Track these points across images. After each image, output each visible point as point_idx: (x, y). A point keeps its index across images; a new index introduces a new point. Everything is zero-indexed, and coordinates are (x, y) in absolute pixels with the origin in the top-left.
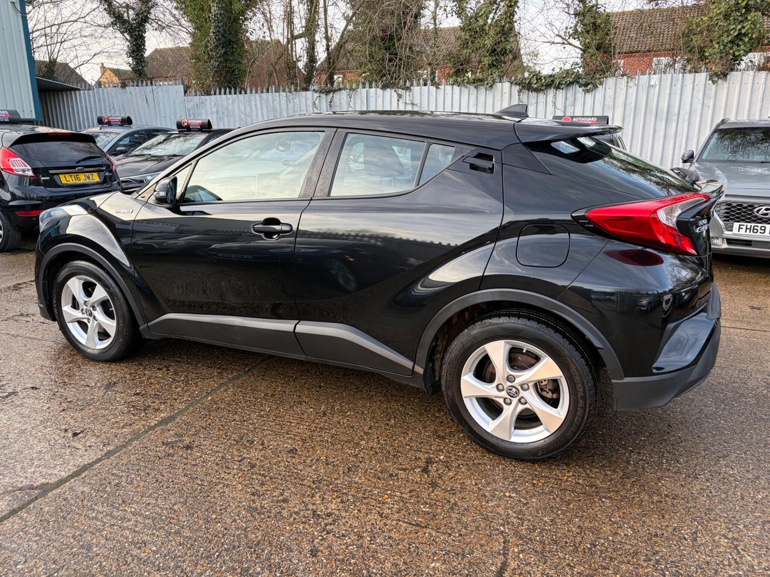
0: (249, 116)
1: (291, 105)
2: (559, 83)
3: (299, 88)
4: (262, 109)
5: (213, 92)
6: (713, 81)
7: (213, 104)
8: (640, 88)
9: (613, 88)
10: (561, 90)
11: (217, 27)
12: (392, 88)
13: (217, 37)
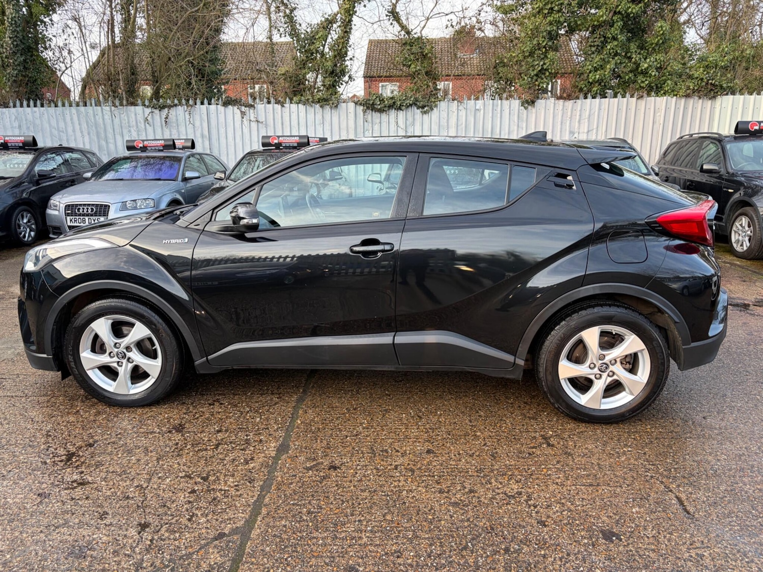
0: (63, 132)
1: (117, 121)
2: (400, 105)
3: (125, 102)
4: (80, 124)
5: (11, 104)
6: (525, 107)
7: (13, 118)
8: (469, 112)
9: (446, 110)
10: (401, 111)
11: (14, 32)
12: (235, 105)
13: (15, 43)
